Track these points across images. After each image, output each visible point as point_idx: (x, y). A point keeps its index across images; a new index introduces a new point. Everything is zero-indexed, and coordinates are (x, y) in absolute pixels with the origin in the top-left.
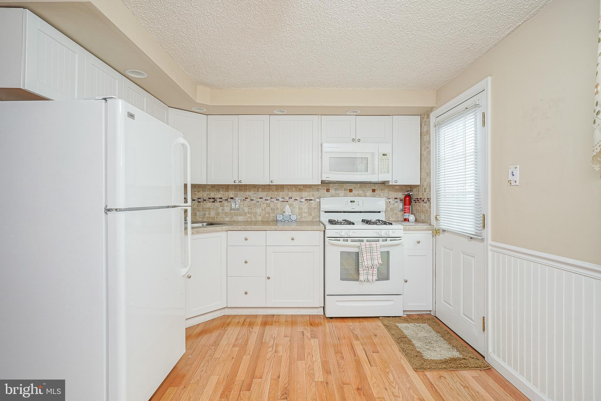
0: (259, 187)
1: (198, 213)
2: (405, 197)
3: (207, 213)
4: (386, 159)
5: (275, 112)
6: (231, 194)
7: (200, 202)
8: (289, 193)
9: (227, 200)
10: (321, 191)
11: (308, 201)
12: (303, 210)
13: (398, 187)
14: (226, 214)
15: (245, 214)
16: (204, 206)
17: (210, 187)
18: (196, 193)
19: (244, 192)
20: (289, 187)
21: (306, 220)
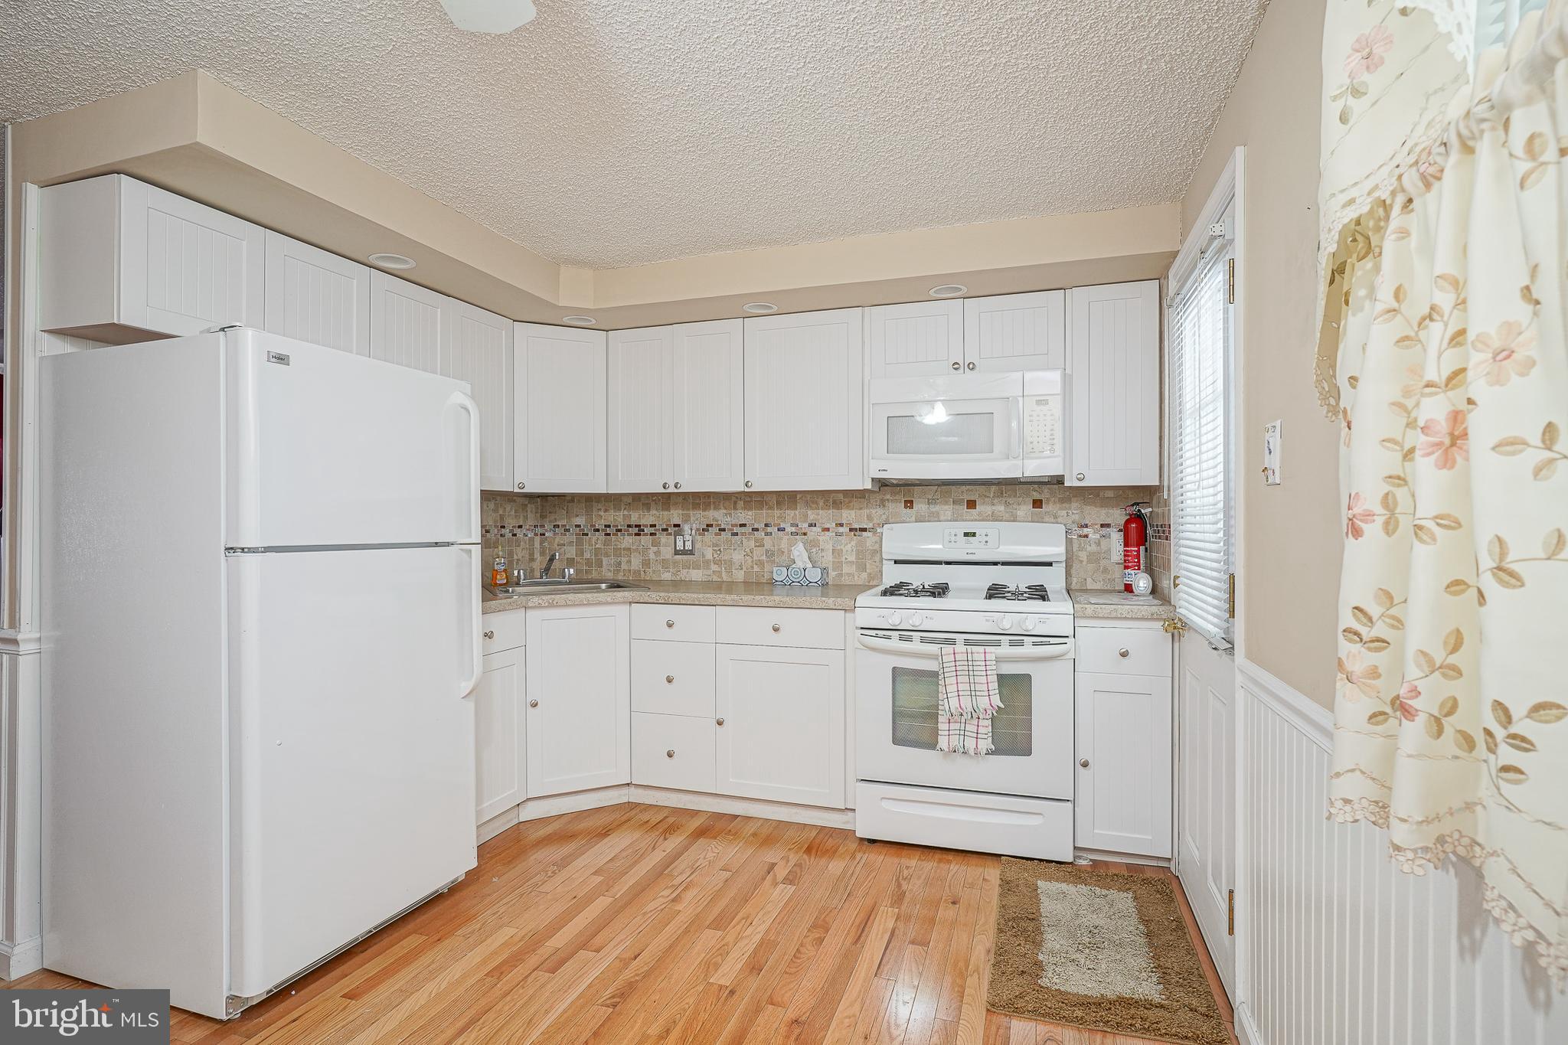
0: (737, 498)
1: (605, 561)
2: (1127, 522)
3: (624, 560)
4: (1045, 415)
5: (748, 309)
6: (675, 515)
7: (609, 535)
8: (809, 512)
9: (666, 530)
10: (891, 506)
11: (858, 533)
12: (844, 557)
13: (1110, 494)
14: (665, 563)
15: (707, 563)
16: (618, 543)
17: (630, 500)
18: (602, 513)
19: (704, 510)
20: (809, 496)
21: (851, 583)
